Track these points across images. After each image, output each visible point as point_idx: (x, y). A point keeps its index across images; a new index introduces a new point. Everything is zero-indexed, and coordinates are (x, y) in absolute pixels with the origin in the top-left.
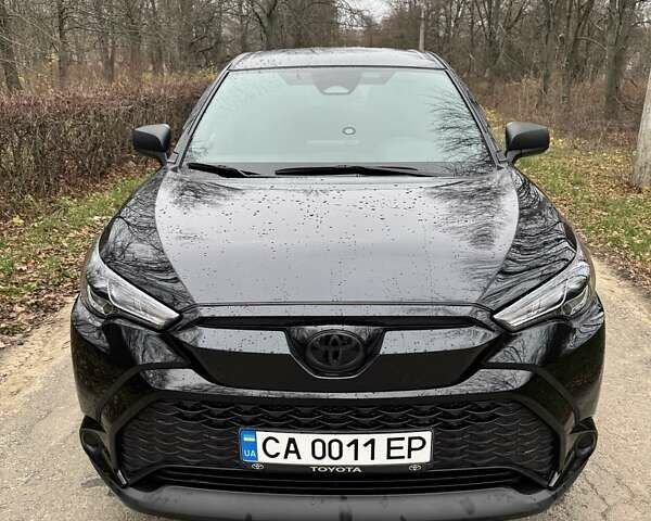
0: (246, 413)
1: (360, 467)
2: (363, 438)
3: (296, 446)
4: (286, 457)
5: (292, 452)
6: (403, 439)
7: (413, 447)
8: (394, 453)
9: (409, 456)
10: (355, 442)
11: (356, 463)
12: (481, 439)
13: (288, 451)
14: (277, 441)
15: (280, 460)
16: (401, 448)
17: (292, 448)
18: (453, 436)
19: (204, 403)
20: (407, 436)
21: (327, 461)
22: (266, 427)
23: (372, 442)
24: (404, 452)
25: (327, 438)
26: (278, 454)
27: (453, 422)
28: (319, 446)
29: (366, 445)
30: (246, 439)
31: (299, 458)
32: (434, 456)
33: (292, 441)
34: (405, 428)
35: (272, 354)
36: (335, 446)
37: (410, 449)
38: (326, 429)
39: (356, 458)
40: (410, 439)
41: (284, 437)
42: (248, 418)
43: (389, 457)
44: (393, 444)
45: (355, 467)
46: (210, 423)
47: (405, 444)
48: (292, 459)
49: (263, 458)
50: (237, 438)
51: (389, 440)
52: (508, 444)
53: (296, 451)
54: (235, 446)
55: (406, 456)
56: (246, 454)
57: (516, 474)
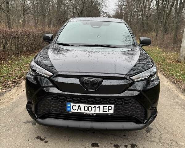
0: (69, 99)
1: (96, 114)
2: (97, 106)
3: (80, 107)
4: (78, 110)
5: (79, 109)
6: (107, 107)
7: (109, 109)
8: (104, 110)
9: (108, 111)
10: (95, 107)
11: (95, 112)
12: (126, 108)
13: (78, 109)
14: (76, 106)
15: (76, 111)
16: (106, 109)
17: (79, 108)
18: (119, 107)
19: (58, 96)
20: (108, 106)
21: (88, 112)
22: (73, 102)
23: (99, 107)
24: (107, 110)
25: (88, 105)
26: (76, 109)
27: (119, 103)
28: (86, 107)
29: (97, 108)
30: (68, 105)
31: (81, 111)
32: (114, 112)
33: (79, 106)
34: (107, 104)
35: (75, 84)
36: (90, 108)
37: (108, 110)
38: (88, 103)
39: (95, 111)
40: (108, 107)
41: (77, 105)
42: (69, 100)
43: (103, 111)
44: (104, 108)
45: (95, 113)
46: (59, 101)
47: (107, 108)
48: (79, 111)
49: (72, 110)
50: (66, 105)
51: (103, 107)
52: (133, 110)
53: (80, 109)
54: (65, 107)
55: (107, 111)
56: (68, 109)
57: (135, 119)
